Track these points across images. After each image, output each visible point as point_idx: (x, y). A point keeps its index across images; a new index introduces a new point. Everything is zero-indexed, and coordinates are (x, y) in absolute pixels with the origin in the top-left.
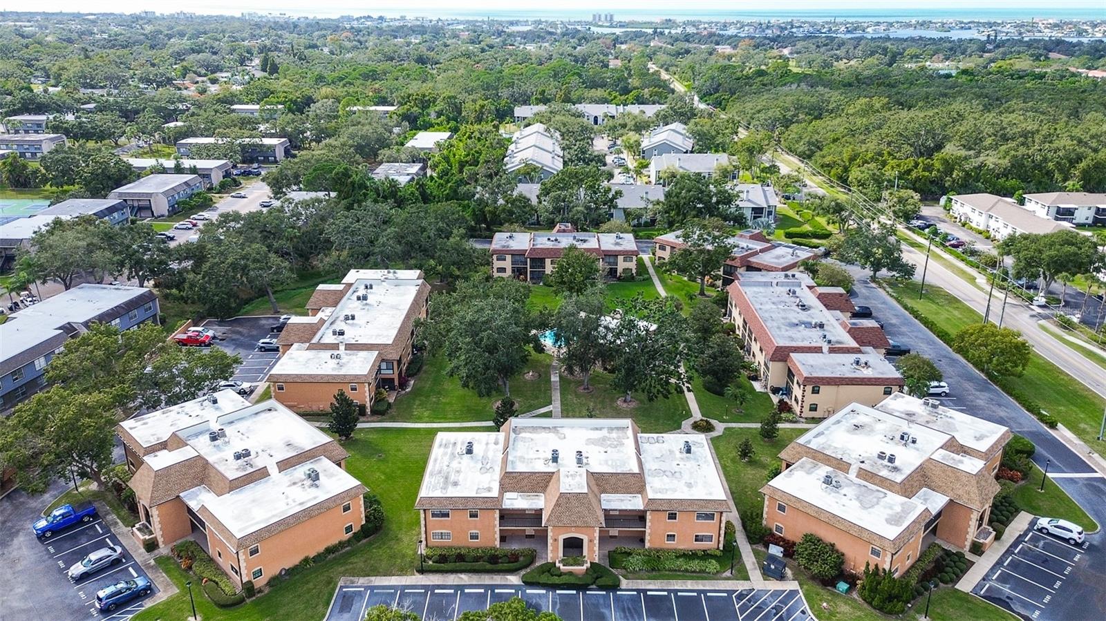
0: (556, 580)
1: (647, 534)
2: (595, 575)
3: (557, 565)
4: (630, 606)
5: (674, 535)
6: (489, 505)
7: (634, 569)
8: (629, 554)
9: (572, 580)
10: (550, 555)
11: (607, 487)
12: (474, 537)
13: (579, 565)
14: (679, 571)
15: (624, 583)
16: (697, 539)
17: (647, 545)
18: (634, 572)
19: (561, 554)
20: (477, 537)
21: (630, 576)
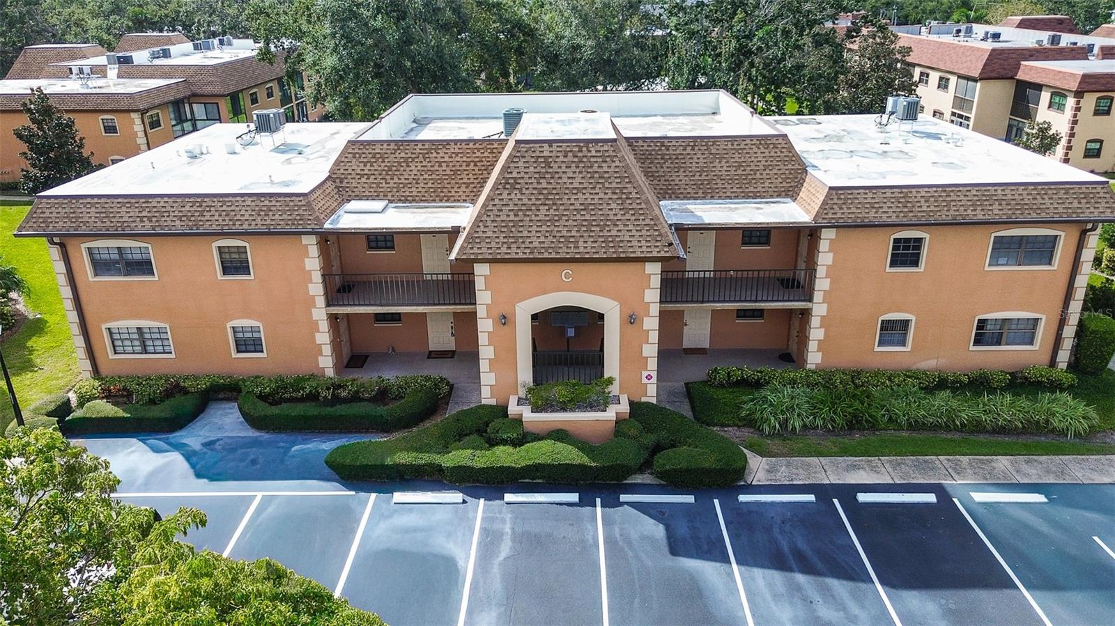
0: (505, 456)
1: (815, 321)
2: (649, 439)
3: (513, 409)
4: (801, 544)
5: (905, 324)
6: (277, 220)
7: (784, 424)
8: (757, 385)
9: (569, 454)
10: (488, 379)
11: (680, 178)
12: (247, 344)
13: (592, 407)
14: (947, 428)
15: (758, 468)
16: (985, 334)
17: (814, 358)
18: (785, 432)
19: (525, 374)
20: (255, 345)
21: (774, 444)
